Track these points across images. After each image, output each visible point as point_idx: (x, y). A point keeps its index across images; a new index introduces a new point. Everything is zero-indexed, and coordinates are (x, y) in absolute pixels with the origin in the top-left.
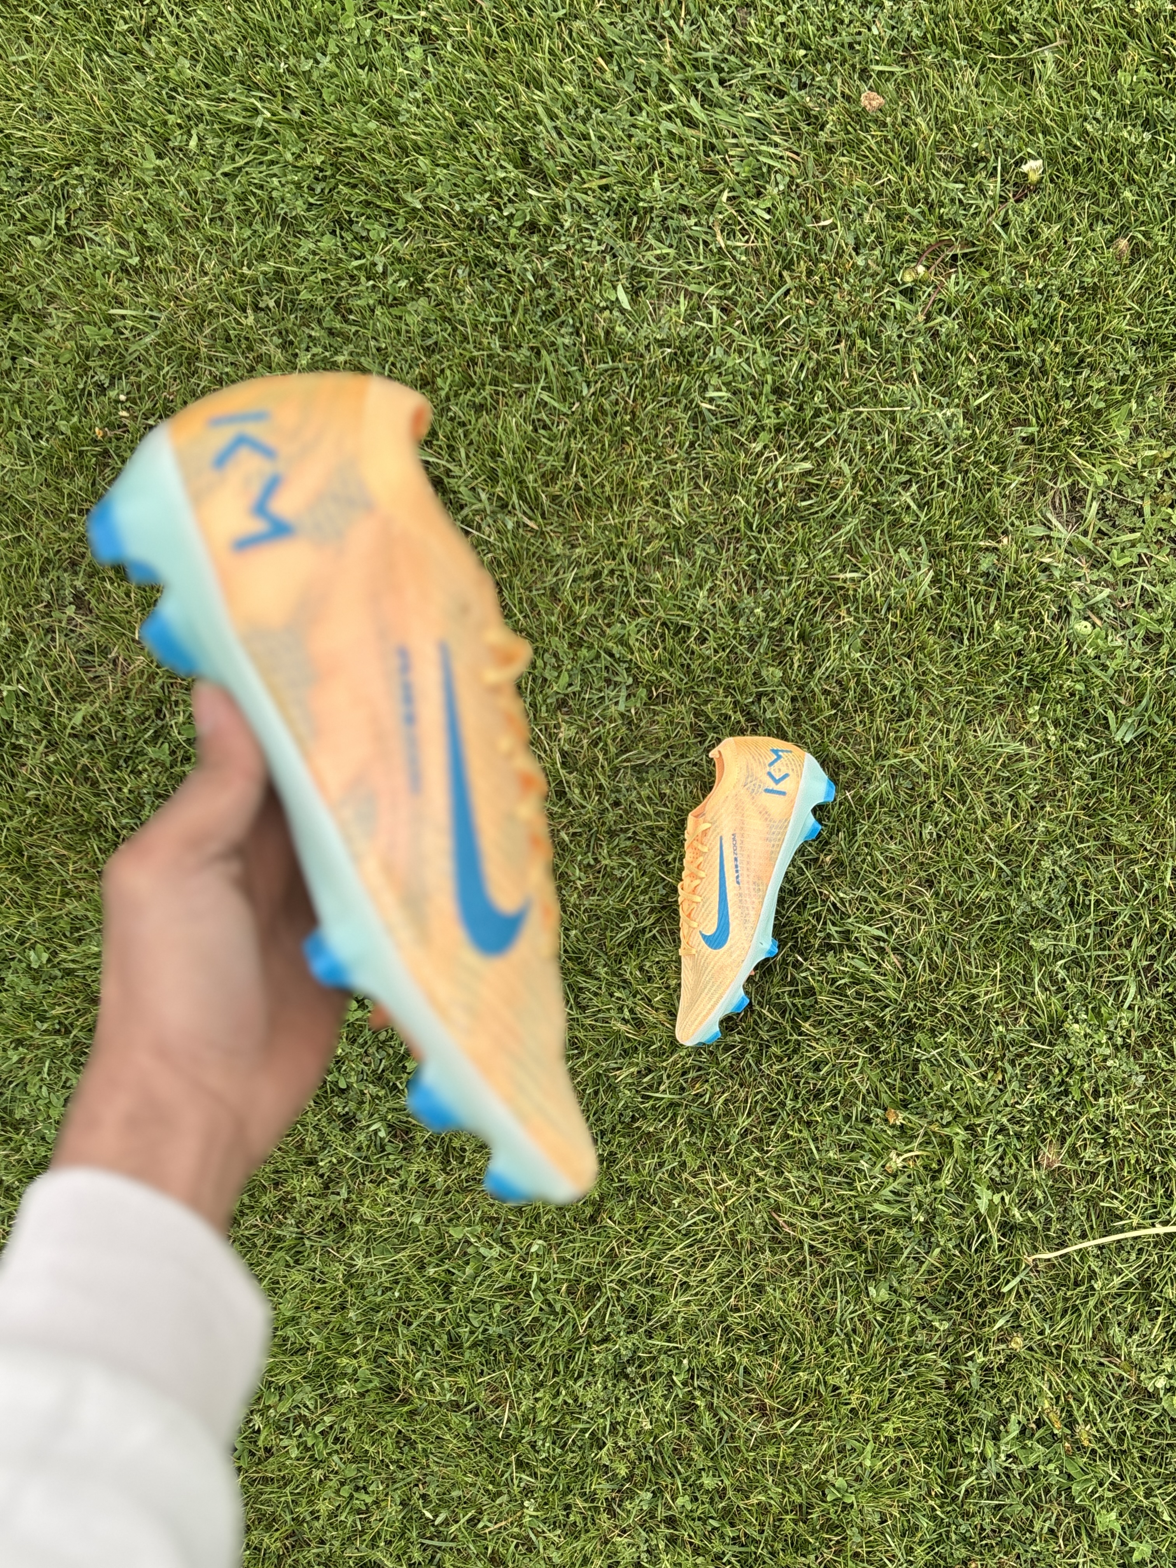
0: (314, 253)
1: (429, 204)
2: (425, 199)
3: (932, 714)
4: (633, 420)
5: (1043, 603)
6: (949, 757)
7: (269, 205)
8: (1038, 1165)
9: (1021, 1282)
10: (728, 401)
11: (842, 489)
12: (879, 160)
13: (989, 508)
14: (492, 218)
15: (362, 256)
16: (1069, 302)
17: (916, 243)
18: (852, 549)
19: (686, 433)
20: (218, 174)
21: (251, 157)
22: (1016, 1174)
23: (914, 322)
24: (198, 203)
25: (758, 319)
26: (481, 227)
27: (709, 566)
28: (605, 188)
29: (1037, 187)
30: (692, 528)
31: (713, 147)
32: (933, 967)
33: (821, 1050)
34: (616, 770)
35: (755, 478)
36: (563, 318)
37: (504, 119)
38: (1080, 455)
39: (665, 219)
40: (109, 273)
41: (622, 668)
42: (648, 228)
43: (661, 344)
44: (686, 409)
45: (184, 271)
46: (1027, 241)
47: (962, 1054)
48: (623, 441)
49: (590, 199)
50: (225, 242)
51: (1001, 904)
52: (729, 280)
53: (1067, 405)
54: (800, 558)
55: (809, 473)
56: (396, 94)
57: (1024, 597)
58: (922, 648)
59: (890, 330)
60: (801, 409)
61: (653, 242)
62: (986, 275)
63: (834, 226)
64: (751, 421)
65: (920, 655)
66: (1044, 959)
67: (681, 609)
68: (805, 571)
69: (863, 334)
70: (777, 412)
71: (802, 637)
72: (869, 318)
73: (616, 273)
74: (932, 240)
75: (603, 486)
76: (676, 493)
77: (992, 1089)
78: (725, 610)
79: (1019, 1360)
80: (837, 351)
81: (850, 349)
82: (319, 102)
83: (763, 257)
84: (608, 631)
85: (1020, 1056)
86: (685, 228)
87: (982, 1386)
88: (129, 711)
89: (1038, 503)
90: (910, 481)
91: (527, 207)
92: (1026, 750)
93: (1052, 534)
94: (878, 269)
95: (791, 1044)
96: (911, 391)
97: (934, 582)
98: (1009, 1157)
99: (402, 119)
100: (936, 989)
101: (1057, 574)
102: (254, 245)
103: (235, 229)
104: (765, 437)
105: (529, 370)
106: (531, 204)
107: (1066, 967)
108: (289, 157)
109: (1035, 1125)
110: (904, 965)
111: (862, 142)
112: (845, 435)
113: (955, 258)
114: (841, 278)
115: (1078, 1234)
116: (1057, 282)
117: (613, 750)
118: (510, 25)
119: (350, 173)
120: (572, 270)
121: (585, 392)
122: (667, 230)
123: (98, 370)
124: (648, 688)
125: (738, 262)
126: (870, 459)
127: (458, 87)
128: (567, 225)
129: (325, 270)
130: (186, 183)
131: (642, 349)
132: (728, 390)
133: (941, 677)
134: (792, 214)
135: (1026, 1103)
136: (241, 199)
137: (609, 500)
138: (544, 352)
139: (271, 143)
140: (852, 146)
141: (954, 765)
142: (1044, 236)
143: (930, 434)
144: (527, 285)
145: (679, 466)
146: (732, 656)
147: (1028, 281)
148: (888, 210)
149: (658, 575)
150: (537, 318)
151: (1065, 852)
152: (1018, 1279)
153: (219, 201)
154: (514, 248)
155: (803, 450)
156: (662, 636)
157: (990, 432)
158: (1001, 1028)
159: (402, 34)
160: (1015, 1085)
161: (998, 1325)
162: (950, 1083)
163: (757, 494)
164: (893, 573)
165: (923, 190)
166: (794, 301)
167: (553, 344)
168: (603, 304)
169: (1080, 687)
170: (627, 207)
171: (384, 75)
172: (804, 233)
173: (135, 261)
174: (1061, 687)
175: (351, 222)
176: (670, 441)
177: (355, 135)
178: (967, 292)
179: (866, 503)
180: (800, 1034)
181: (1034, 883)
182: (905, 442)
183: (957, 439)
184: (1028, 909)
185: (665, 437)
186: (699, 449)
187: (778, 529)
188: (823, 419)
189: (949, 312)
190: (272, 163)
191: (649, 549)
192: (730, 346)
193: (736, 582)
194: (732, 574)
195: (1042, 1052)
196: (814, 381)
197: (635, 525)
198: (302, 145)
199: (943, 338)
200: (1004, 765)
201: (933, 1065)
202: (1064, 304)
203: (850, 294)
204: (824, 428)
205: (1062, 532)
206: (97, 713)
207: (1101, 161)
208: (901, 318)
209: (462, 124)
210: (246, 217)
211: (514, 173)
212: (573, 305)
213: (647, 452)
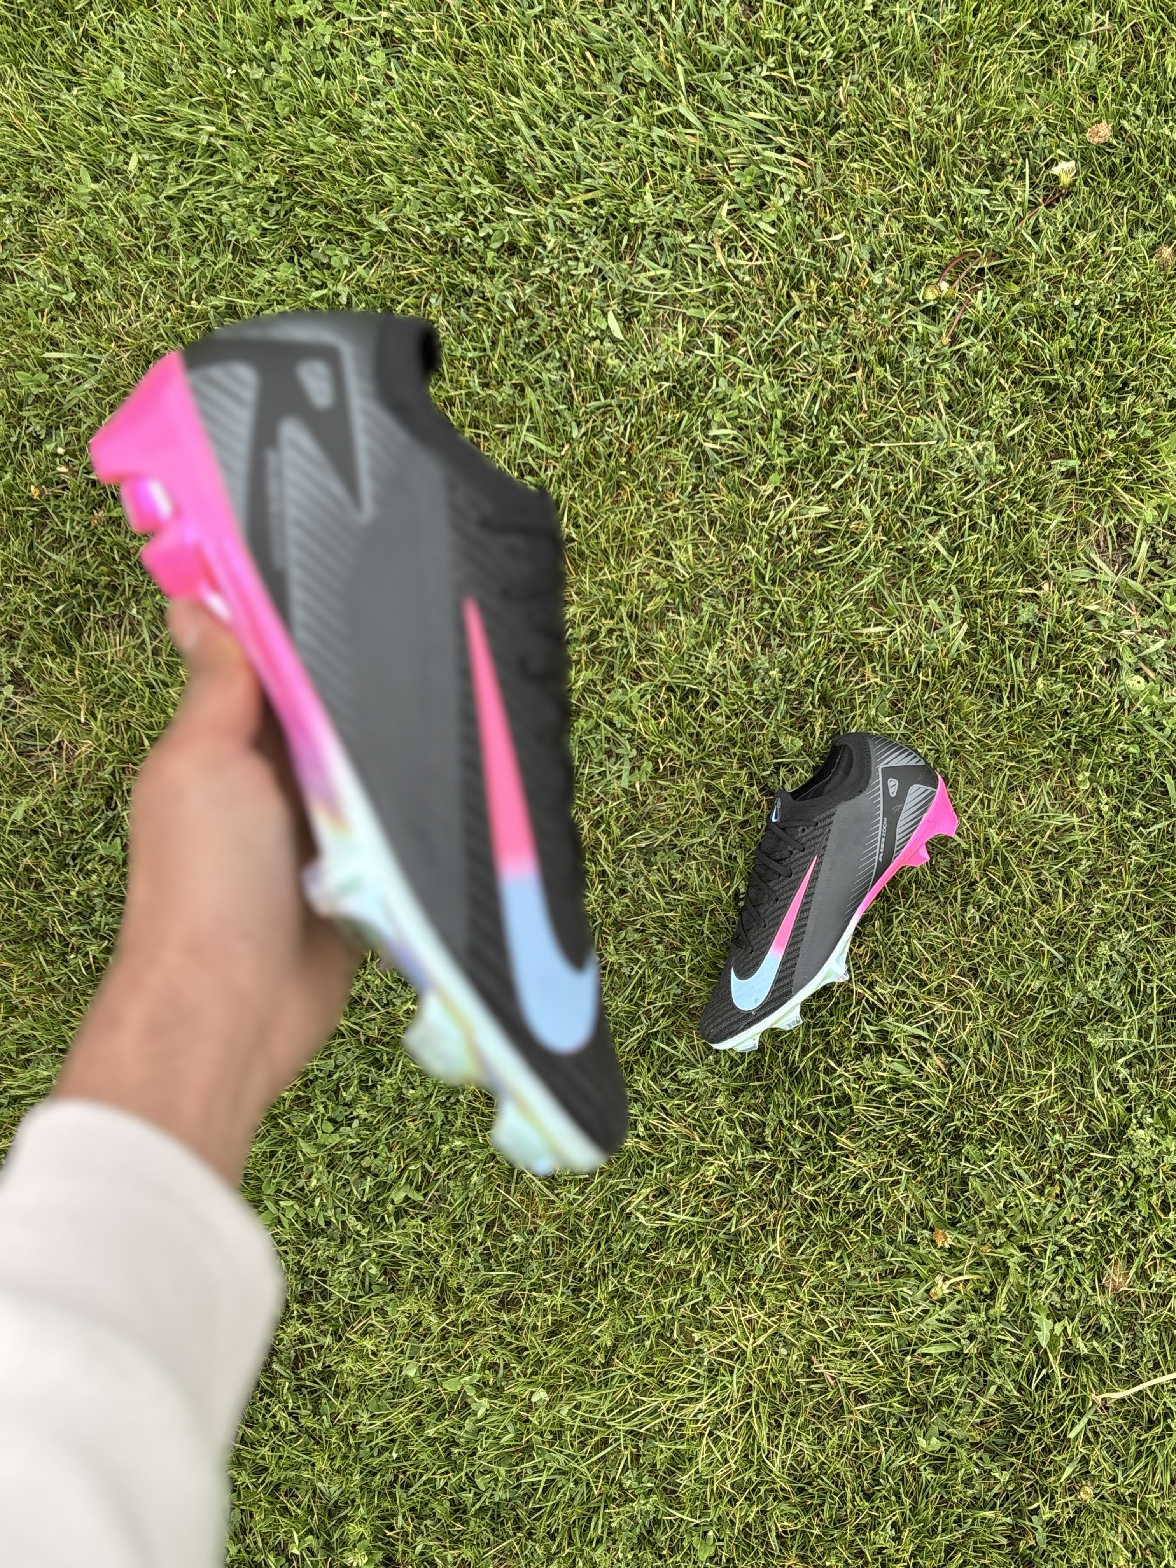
0: (270, 284)
1: (396, 226)
2: (392, 220)
3: (970, 782)
4: (629, 461)
5: (1091, 656)
6: (992, 831)
7: (219, 232)
8: (1103, 1289)
9: (1089, 1423)
10: (735, 439)
11: (863, 533)
12: (896, 166)
13: (1027, 550)
14: (467, 240)
15: (324, 285)
16: (1110, 318)
17: (937, 256)
18: (876, 599)
19: (688, 477)
20: (162, 197)
21: (196, 177)
22: (1078, 1301)
23: (937, 346)
24: (139, 230)
25: (765, 346)
26: (455, 251)
27: (718, 622)
28: (591, 203)
29: (1070, 191)
30: (698, 582)
31: (710, 153)
32: (981, 1069)
33: (860, 1166)
34: (621, 854)
35: (766, 524)
36: (548, 350)
37: (478, 130)
38: (1125, 489)
39: (659, 235)
40: (43, 311)
41: (623, 739)
42: (640, 246)
43: (658, 376)
44: (688, 449)
45: (126, 307)
46: (1062, 252)
47: (1016, 1168)
48: (619, 486)
49: (575, 216)
50: (170, 273)
51: (1054, 996)
52: (731, 304)
53: (1112, 434)
54: (818, 612)
55: (825, 517)
56: (357, 105)
57: (1070, 650)
58: (957, 710)
59: (912, 356)
60: (814, 445)
61: (647, 263)
62: (1016, 289)
63: (846, 240)
64: (760, 462)
65: (956, 718)
66: (1104, 1057)
67: (690, 672)
68: (825, 627)
69: (882, 360)
70: (788, 449)
71: (825, 700)
72: (888, 342)
73: (606, 297)
74: (955, 252)
75: (597, 537)
76: (679, 542)
77: (1050, 1206)
78: (736, 673)
79: (1090, 1511)
80: (854, 379)
81: (868, 377)
82: (271, 115)
83: (769, 277)
84: (607, 697)
85: (1081, 1166)
86: (681, 246)
87: (1049, 1543)
88: (76, 803)
89: (1081, 544)
90: (938, 522)
91: (504, 226)
92: (1075, 820)
93: (1097, 576)
94: (898, 286)
95: (826, 1161)
96: (938, 424)
97: (969, 635)
98: (1070, 1281)
99: (365, 132)
100: (984, 1092)
101: (1105, 623)
102: (203, 276)
103: (181, 257)
104: (775, 479)
105: (512, 409)
106: (510, 223)
107: (1129, 1065)
108: (240, 177)
109: (1098, 1242)
110: (949, 1066)
111: (876, 145)
112: (864, 473)
113: (981, 271)
114: (856, 297)
115: (1150, 1365)
116: (1095, 297)
117: (616, 831)
118: (481, 25)
119: (308, 194)
120: (557, 295)
121: (575, 434)
122: (661, 248)
123: (32, 420)
124: (654, 759)
125: (741, 283)
126: (893, 498)
127: (426, 95)
128: (550, 246)
129: (282, 302)
130: (127, 209)
131: (636, 384)
132: (734, 427)
133: (979, 741)
134: (799, 227)
135: (1088, 1219)
136: (188, 224)
137: (605, 552)
138: (528, 390)
139: (220, 162)
140: (865, 152)
141: (997, 839)
142: (1079, 246)
143: (959, 470)
144: (507, 314)
145: (682, 513)
146: (747, 722)
147: (1064, 297)
148: (906, 220)
149: (661, 635)
150: (519, 351)
151: (1124, 935)
152: (1085, 1420)
153: (163, 228)
154: (492, 272)
155: (819, 491)
156: (668, 701)
157: (1026, 467)
158: (1058, 1137)
159: (362, 37)
160: (1074, 1199)
161: (1066, 1475)
162: (1003, 1200)
163: (768, 542)
164: (922, 627)
165: (943, 196)
166: (804, 326)
167: (538, 380)
168: (592, 334)
169: (1134, 750)
170: (616, 223)
171: (342, 83)
172: (814, 248)
173: (71, 297)
174: (1113, 749)
175: (310, 248)
176: (670, 484)
177: (312, 152)
178: (996, 310)
179: (891, 549)
180: (835, 1149)
181: (1091, 970)
182: (931, 480)
183: (989, 475)
184: (1084, 1000)
185: (665, 479)
186: (702, 493)
187: (793, 580)
188: (841, 457)
189: (976, 331)
190: (221, 184)
191: (650, 607)
192: (734, 377)
193: (748, 639)
194: (743, 630)
195: (1104, 1163)
196: (830, 413)
197: (634, 581)
198: (254, 163)
199: (971, 363)
200: (1051, 837)
201: (983, 1180)
202: (1105, 323)
203: (866, 315)
204: (841, 466)
205: (1107, 573)
206: (40, 808)
207: (1140, 160)
208: (925, 342)
209: (431, 135)
210: (193, 245)
211: (489, 189)
212: (560, 337)
213: (646, 498)
